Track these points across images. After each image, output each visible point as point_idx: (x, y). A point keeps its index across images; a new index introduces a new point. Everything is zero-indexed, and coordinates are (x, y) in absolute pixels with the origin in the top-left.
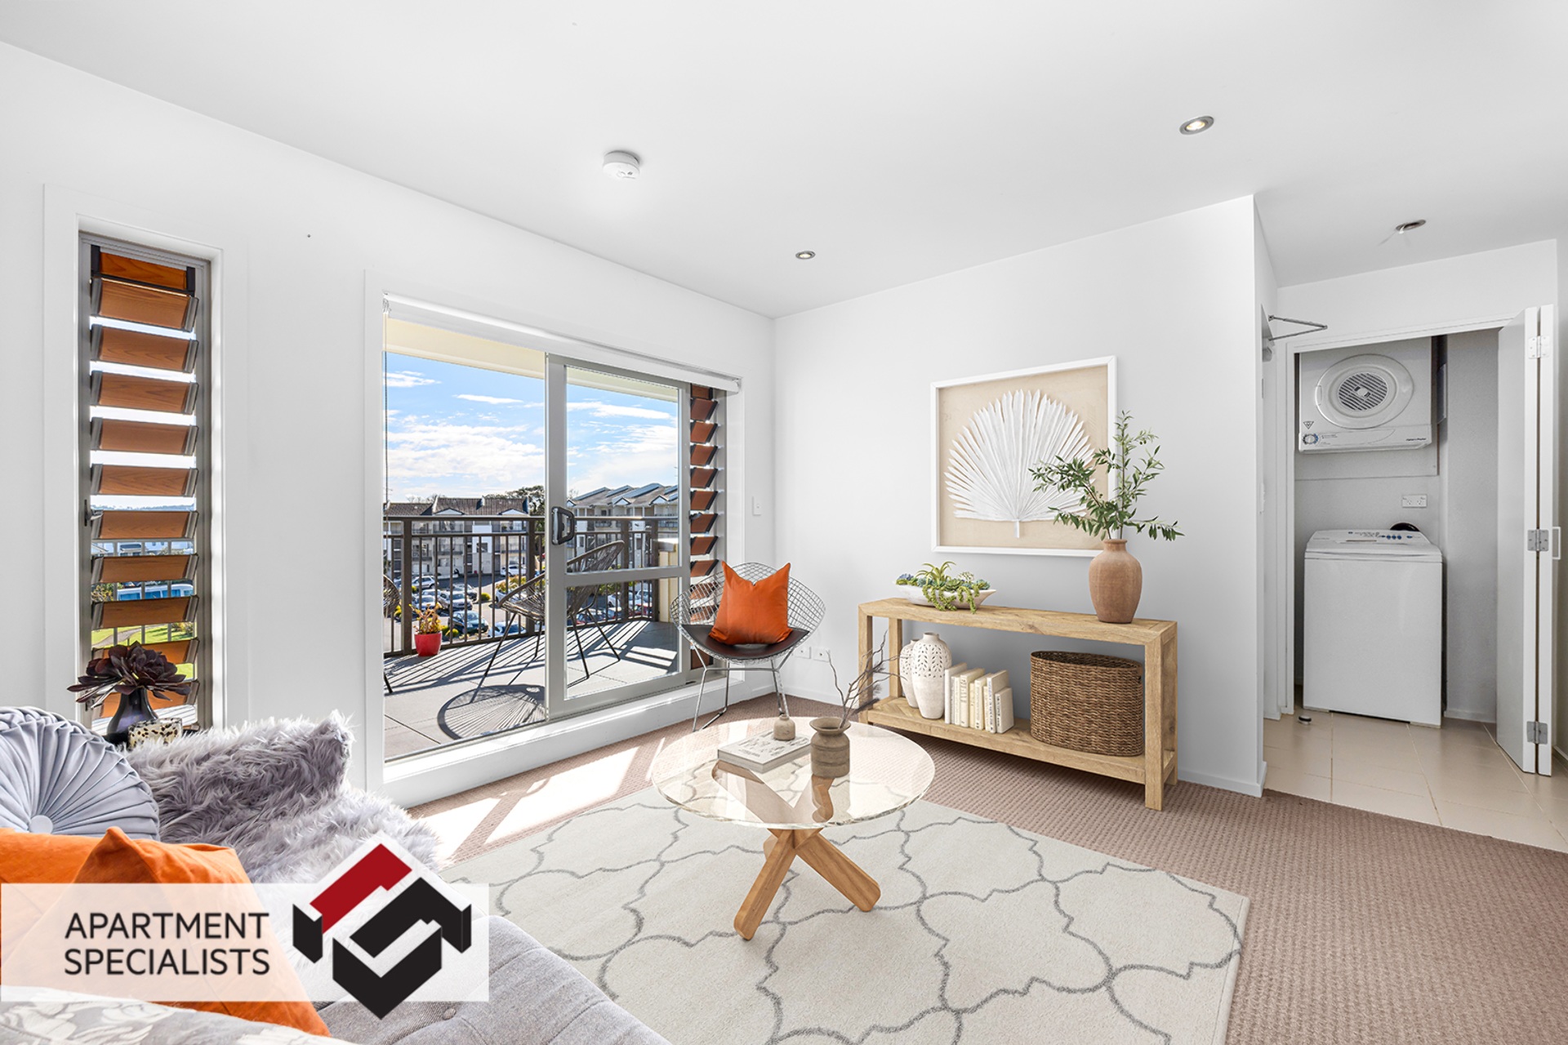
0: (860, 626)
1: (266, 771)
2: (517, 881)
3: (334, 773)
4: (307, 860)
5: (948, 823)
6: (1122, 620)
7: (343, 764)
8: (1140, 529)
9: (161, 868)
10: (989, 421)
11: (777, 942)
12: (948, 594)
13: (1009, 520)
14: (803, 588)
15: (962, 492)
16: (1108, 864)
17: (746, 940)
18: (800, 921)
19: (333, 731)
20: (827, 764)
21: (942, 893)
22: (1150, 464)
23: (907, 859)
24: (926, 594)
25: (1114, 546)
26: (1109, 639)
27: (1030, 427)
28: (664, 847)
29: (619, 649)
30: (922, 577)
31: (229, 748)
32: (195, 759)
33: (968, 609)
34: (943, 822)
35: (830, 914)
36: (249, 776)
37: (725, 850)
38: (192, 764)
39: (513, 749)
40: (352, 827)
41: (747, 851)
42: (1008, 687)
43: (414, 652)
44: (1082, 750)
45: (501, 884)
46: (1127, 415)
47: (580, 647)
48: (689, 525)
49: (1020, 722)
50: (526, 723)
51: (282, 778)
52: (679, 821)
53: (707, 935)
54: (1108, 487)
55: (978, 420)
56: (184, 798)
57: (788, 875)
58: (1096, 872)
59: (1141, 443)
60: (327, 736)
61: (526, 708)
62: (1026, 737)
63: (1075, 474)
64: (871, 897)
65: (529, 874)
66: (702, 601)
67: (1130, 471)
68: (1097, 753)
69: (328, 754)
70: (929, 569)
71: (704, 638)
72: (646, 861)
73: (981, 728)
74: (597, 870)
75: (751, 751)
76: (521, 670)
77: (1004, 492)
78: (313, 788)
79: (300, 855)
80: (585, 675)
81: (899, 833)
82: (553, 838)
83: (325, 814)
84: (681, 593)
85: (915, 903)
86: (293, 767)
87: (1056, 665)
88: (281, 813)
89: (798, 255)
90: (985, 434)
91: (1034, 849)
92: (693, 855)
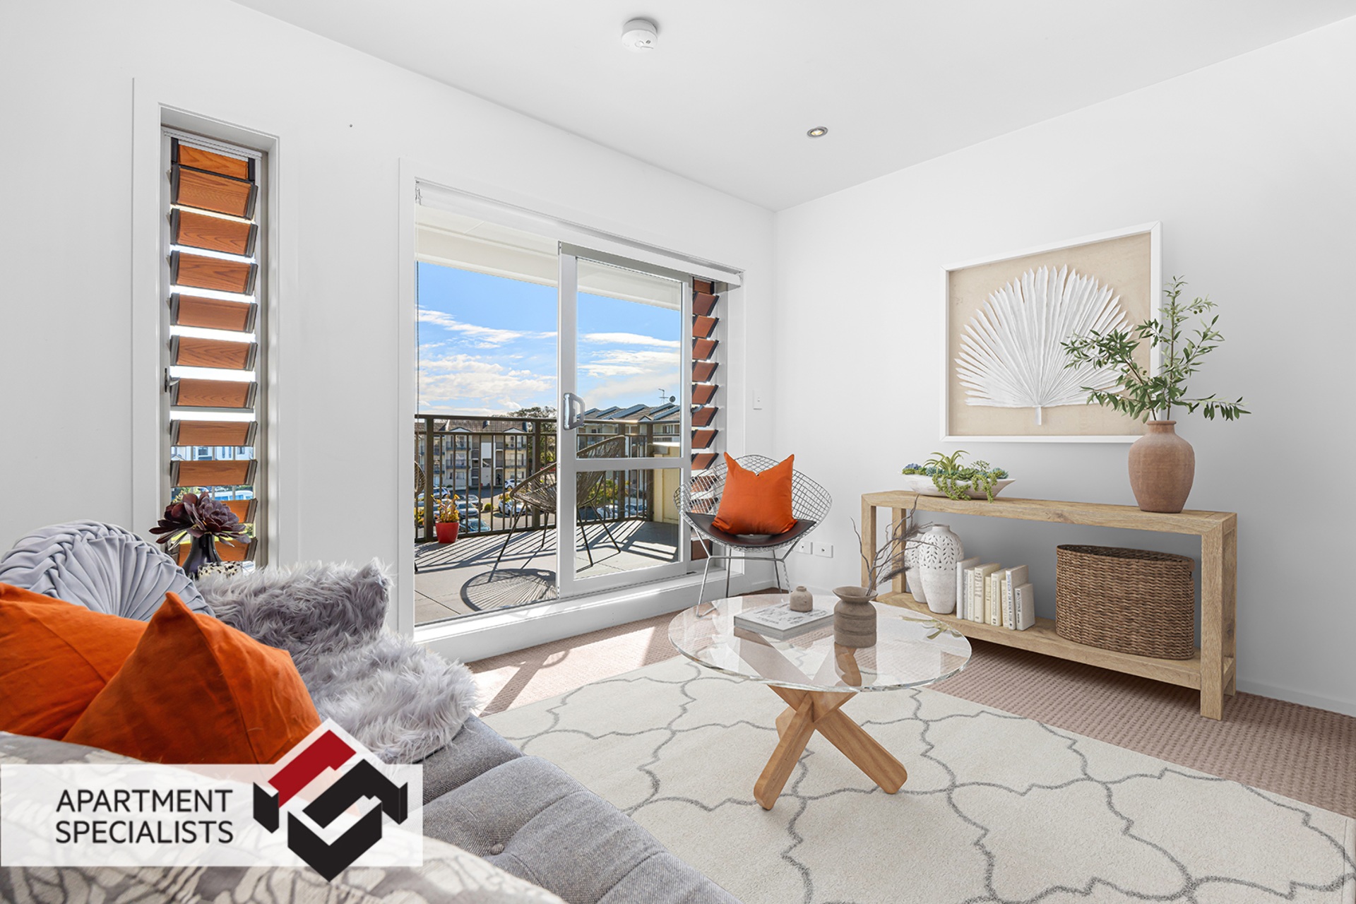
0: (863, 517)
1: (315, 607)
2: (536, 737)
3: (375, 617)
4: (352, 690)
5: (970, 716)
6: (1170, 509)
7: (383, 609)
8: (1192, 410)
9: (218, 643)
10: (1007, 302)
11: (798, 814)
12: (961, 483)
13: (1030, 406)
14: (804, 478)
15: (975, 379)
16: (1166, 769)
17: (765, 809)
18: (821, 797)
19: (374, 576)
20: (851, 632)
21: (974, 783)
22: (1205, 336)
23: (929, 747)
24: (936, 482)
25: (1161, 428)
26: (1156, 528)
27: (1055, 306)
28: (674, 717)
29: (621, 543)
30: (932, 466)
31: (283, 584)
32: (253, 591)
33: (985, 499)
34: (965, 714)
35: (851, 793)
36: (300, 610)
37: (735, 724)
38: (250, 596)
39: (530, 622)
40: (392, 664)
41: (758, 727)
42: (1027, 582)
43: (435, 539)
44: (1119, 651)
45: (521, 739)
46: (1180, 281)
47: (585, 539)
48: (691, 418)
49: (1042, 618)
50: (543, 599)
51: (329, 616)
52: (686, 695)
53: (724, 802)
54: (1152, 361)
55: (994, 300)
56: (243, 626)
57: (805, 753)
58: (1152, 776)
59: (1196, 312)
60: (369, 580)
61: (538, 590)
62: (1051, 635)
63: (1116, 348)
64: (897, 780)
65: (547, 732)
66: (701, 493)
67: (1181, 344)
68: (1138, 655)
69: (370, 596)
70: (939, 458)
71: (707, 527)
72: (657, 729)
73: (998, 623)
74: (610, 733)
75: (768, 618)
76: (531, 558)
77: (1024, 376)
78: (356, 629)
79: (346, 686)
80: (590, 563)
81: (918, 721)
82: (567, 702)
83: (366, 651)
84: (682, 483)
85: (945, 790)
86: (338, 606)
87: (1086, 557)
88: (328, 649)
89: (810, 133)
90: (1001, 314)
91: (1074, 747)
92: (703, 726)
